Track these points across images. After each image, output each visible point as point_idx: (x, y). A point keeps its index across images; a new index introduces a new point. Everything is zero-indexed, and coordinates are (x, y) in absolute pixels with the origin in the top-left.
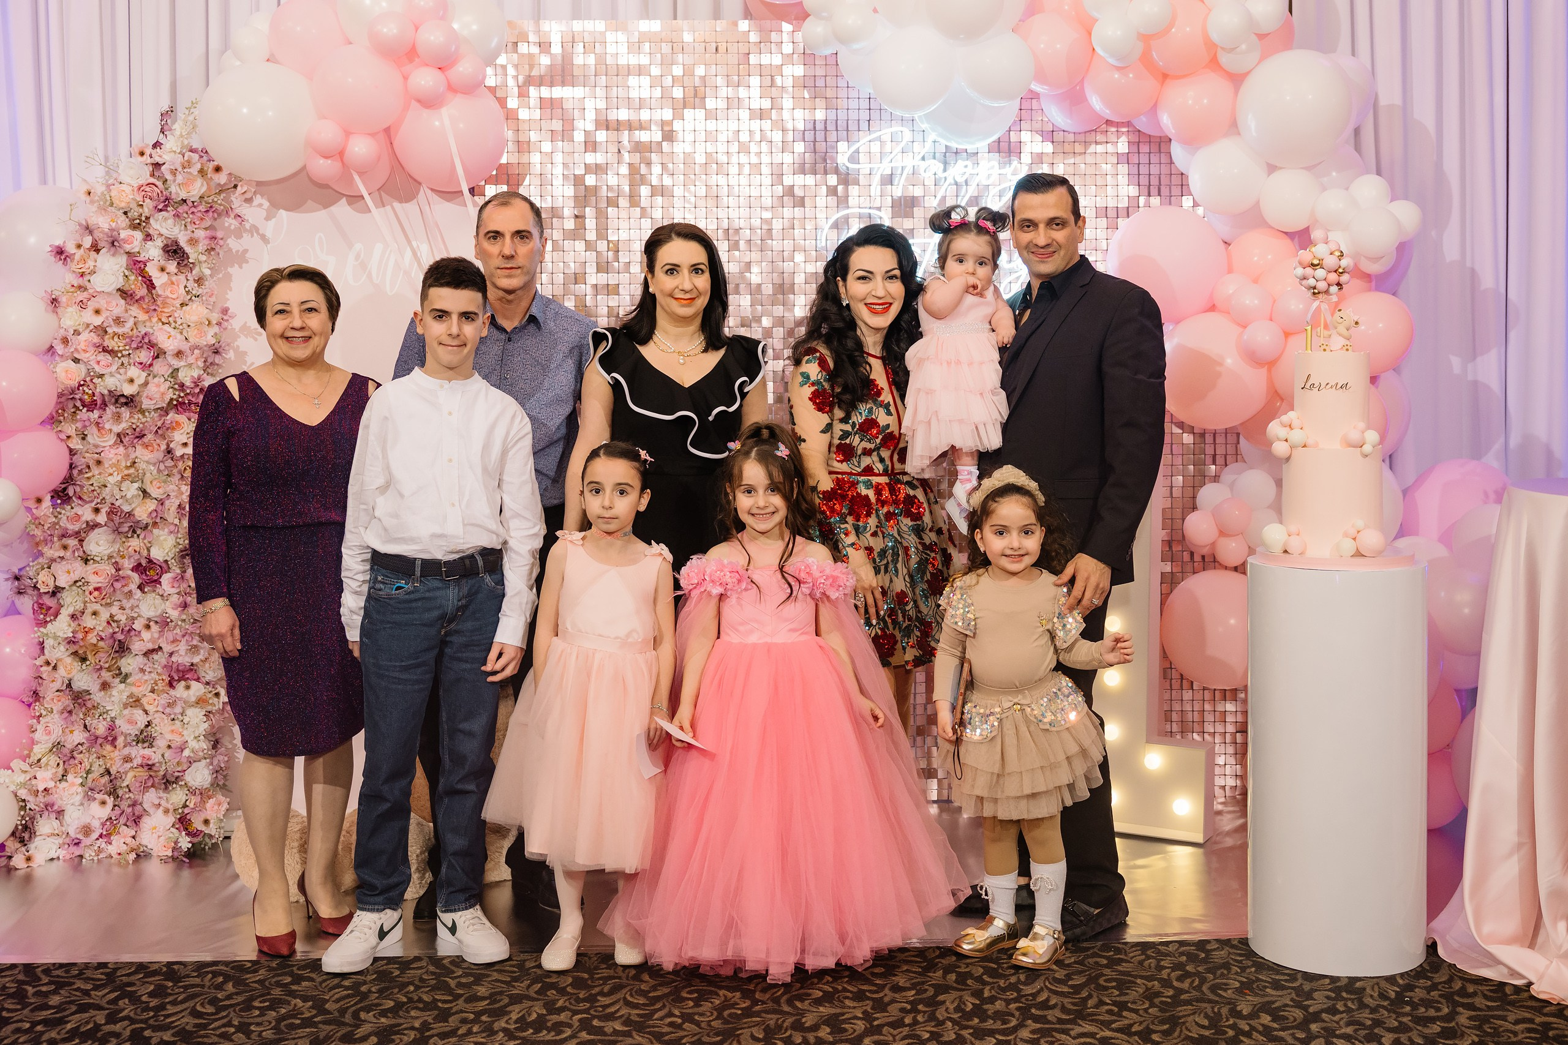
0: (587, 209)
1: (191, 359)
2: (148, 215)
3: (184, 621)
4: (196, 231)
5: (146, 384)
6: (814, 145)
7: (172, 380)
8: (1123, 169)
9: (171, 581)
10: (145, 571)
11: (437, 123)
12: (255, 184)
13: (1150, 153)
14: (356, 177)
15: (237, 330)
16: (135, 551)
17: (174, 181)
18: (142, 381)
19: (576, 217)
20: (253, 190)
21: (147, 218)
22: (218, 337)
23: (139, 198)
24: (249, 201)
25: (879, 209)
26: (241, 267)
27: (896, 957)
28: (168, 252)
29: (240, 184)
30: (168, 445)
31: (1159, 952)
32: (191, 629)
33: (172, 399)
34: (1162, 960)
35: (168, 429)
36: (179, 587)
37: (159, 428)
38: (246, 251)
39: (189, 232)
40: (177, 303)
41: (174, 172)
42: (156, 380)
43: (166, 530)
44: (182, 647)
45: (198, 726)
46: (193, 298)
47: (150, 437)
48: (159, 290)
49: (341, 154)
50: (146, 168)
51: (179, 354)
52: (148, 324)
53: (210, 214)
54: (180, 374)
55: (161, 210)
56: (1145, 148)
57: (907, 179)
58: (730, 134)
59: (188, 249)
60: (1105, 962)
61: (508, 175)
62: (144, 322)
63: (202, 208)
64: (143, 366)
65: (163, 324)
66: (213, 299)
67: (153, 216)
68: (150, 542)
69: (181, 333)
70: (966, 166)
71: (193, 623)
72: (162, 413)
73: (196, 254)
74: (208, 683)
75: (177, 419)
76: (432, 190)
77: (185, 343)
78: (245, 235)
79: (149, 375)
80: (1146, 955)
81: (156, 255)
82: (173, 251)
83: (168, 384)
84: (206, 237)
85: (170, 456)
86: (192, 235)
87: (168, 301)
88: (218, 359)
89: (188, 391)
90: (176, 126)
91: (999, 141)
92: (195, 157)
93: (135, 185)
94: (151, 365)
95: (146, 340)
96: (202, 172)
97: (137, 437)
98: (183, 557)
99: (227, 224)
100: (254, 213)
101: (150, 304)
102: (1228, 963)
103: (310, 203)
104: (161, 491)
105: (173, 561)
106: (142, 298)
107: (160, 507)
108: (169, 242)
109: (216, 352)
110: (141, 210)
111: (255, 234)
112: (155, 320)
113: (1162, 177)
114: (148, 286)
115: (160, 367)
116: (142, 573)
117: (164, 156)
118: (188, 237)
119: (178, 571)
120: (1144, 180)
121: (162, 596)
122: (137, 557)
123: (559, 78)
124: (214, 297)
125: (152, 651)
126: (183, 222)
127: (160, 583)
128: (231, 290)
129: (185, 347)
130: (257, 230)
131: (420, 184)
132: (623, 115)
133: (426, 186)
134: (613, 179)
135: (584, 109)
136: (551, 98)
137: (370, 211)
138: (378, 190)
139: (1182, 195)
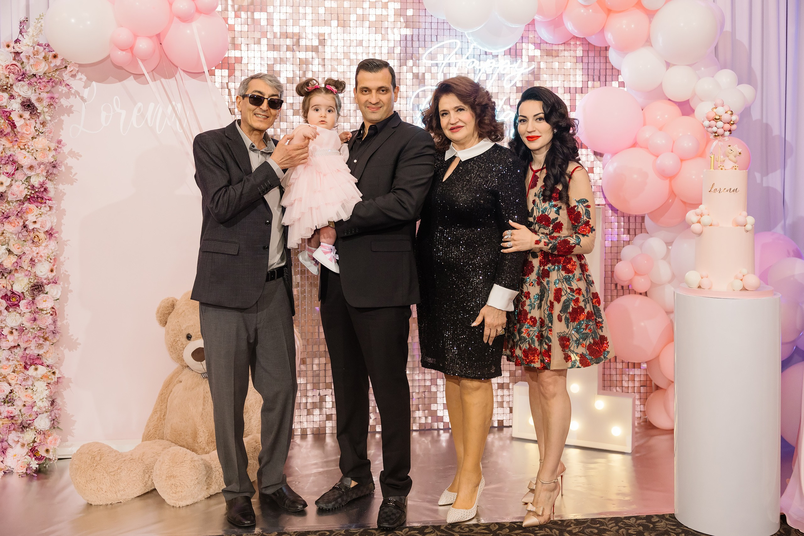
1: (39, 171)
2: (12, 83)
3: (34, 328)
4: (42, 94)
5: (11, 185)
6: (406, 49)
7: (27, 183)
8: (579, 65)
9: (26, 304)
10: (10, 298)
11: (188, 31)
12: (78, 65)
13: (594, 57)
14: (140, 63)
15: (66, 153)
16: (4, 287)
17: (28, 63)
18: (8, 184)
20: (77, 69)
21: (11, 85)
22: (55, 157)
23: (7, 73)
24: (74, 76)
26: (69, 116)
27: (473, 530)
28: (24, 106)
29: (68, 66)
30: (24, 223)
31: (625, 524)
32: (38, 334)
33: (26, 195)
34: (629, 529)
35: (24, 213)
36: (31, 308)
37: (19, 212)
38: (72, 106)
39: (37, 94)
40: (30, 137)
41: (28, 58)
42: (17, 183)
43: (23, 274)
44: (33, 345)
45: (42, 392)
46: (40, 134)
47: (12, 218)
48: (18, 129)
49: (132, 48)
50: (10, 54)
51: (31, 168)
52: (12, 149)
53: (51, 83)
54: (31, 180)
55: (20, 81)
56: (592, 54)
57: (458, 69)
58: (358, 42)
59: (37, 104)
60: (596, 531)
62: (9, 148)
63: (45, 80)
64: (9, 175)
65: (21, 149)
66: (51, 135)
67: (15, 84)
68: (13, 282)
69: (32, 155)
71: (39, 330)
72: (20, 203)
73: (42, 108)
74: (48, 366)
75: (29, 207)
76: (184, 71)
77: (35, 161)
78: (71, 96)
79: (12, 180)
80: (618, 526)
81: (17, 108)
82: (28, 105)
83: (24, 186)
84: (48, 97)
85: (25, 229)
86: (39, 96)
87: (24, 135)
88: (55, 171)
89: (37, 190)
90: (29, 30)
92: (41, 49)
93: (4, 65)
94: (13, 174)
95: (11, 159)
96: (45, 58)
97: (5, 218)
98: (33, 290)
99: (60, 90)
100: (77, 84)
101: (13, 137)
102: (667, 530)
103: (111, 78)
104: (20, 250)
105: (27, 293)
106: (8, 134)
107: (19, 260)
108: (25, 100)
109: (54, 167)
110: (7, 80)
111: (77, 96)
112: (16, 147)
113: (601, 70)
114: (11, 126)
115: (19, 175)
116: (8, 300)
117: (22, 48)
118: (37, 97)
119: (30, 299)
121: (20, 313)
122: (5, 290)
123: (259, 7)
124: (52, 133)
125: (15, 347)
126: (34, 88)
127: (19, 306)
128: (63, 130)
129: (35, 163)
130: (79, 94)
131: (177, 67)
132: (296, 30)
133: (181, 69)
134: (290, 67)
135: (273, 26)
136: (254, 19)
137: (148, 83)
138: (152, 71)
139: (612, 81)
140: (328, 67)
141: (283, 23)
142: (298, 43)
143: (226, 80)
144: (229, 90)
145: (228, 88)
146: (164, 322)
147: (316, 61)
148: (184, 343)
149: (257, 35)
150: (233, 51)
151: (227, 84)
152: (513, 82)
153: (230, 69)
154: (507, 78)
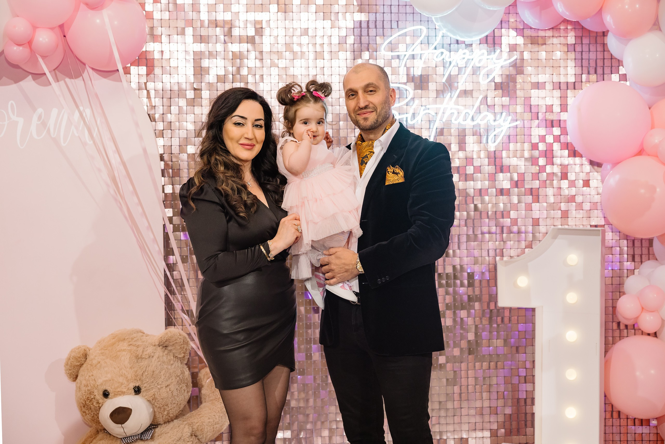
0: (203, 84)
6: (360, 39)
8: (572, 55)
11: (98, 21)
13: (589, 44)
14: (41, 60)
19: (195, 89)
25: (405, 84)
49: (30, 43)
56: (586, 41)
57: (425, 62)
58: (303, 30)
70: (464, 54)
91: (487, 36)
103: (4, 79)
113: (598, 61)
120: (585, 63)
131: (85, 65)
132: (228, 17)
133: (90, 67)
134: (220, 62)
135: (200, 12)
136: (176, 4)
137: (50, 84)
138: (54, 70)
139: (612, 74)
140: (267, 62)
141: (212, 8)
142: (229, 34)
143: (144, 80)
144: (148, 92)
145: (146, 89)
146: (75, 376)
147: (252, 55)
148: (101, 401)
149: (181, 24)
150: (152, 44)
151: (145, 84)
152: (491, 77)
153: (148, 65)
154: (483, 72)
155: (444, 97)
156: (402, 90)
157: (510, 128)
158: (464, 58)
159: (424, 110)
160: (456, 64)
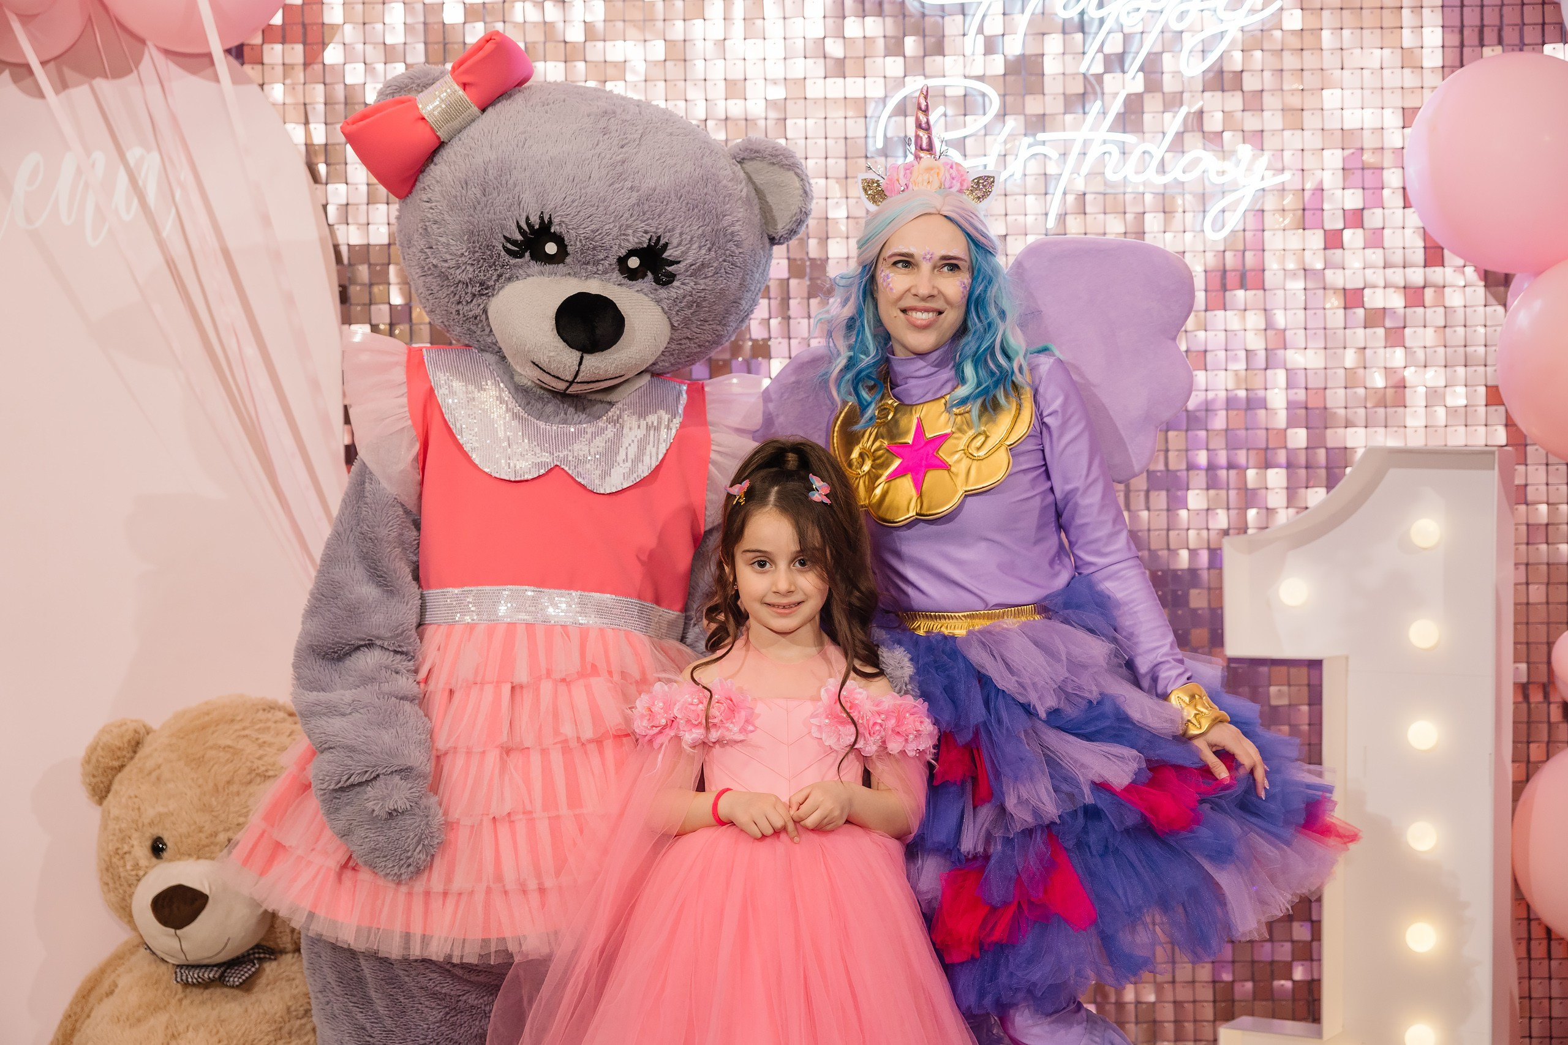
57: (1031, 23)
61: (304, 25)
76: (168, 53)
113: (1506, 9)
120: (1472, 17)
133: (156, 47)
139: (1543, 43)
143: (297, 78)
146: (101, 795)
151: (301, 87)
152: (1212, 58)
153: (309, 41)
154: (1190, 42)
155: (1084, 113)
156: (974, 96)
157: (1263, 190)
158: (1139, 9)
159: (1030, 146)
160: (1115, 27)
